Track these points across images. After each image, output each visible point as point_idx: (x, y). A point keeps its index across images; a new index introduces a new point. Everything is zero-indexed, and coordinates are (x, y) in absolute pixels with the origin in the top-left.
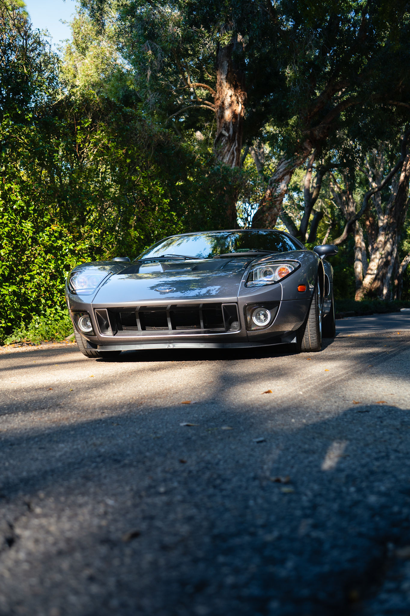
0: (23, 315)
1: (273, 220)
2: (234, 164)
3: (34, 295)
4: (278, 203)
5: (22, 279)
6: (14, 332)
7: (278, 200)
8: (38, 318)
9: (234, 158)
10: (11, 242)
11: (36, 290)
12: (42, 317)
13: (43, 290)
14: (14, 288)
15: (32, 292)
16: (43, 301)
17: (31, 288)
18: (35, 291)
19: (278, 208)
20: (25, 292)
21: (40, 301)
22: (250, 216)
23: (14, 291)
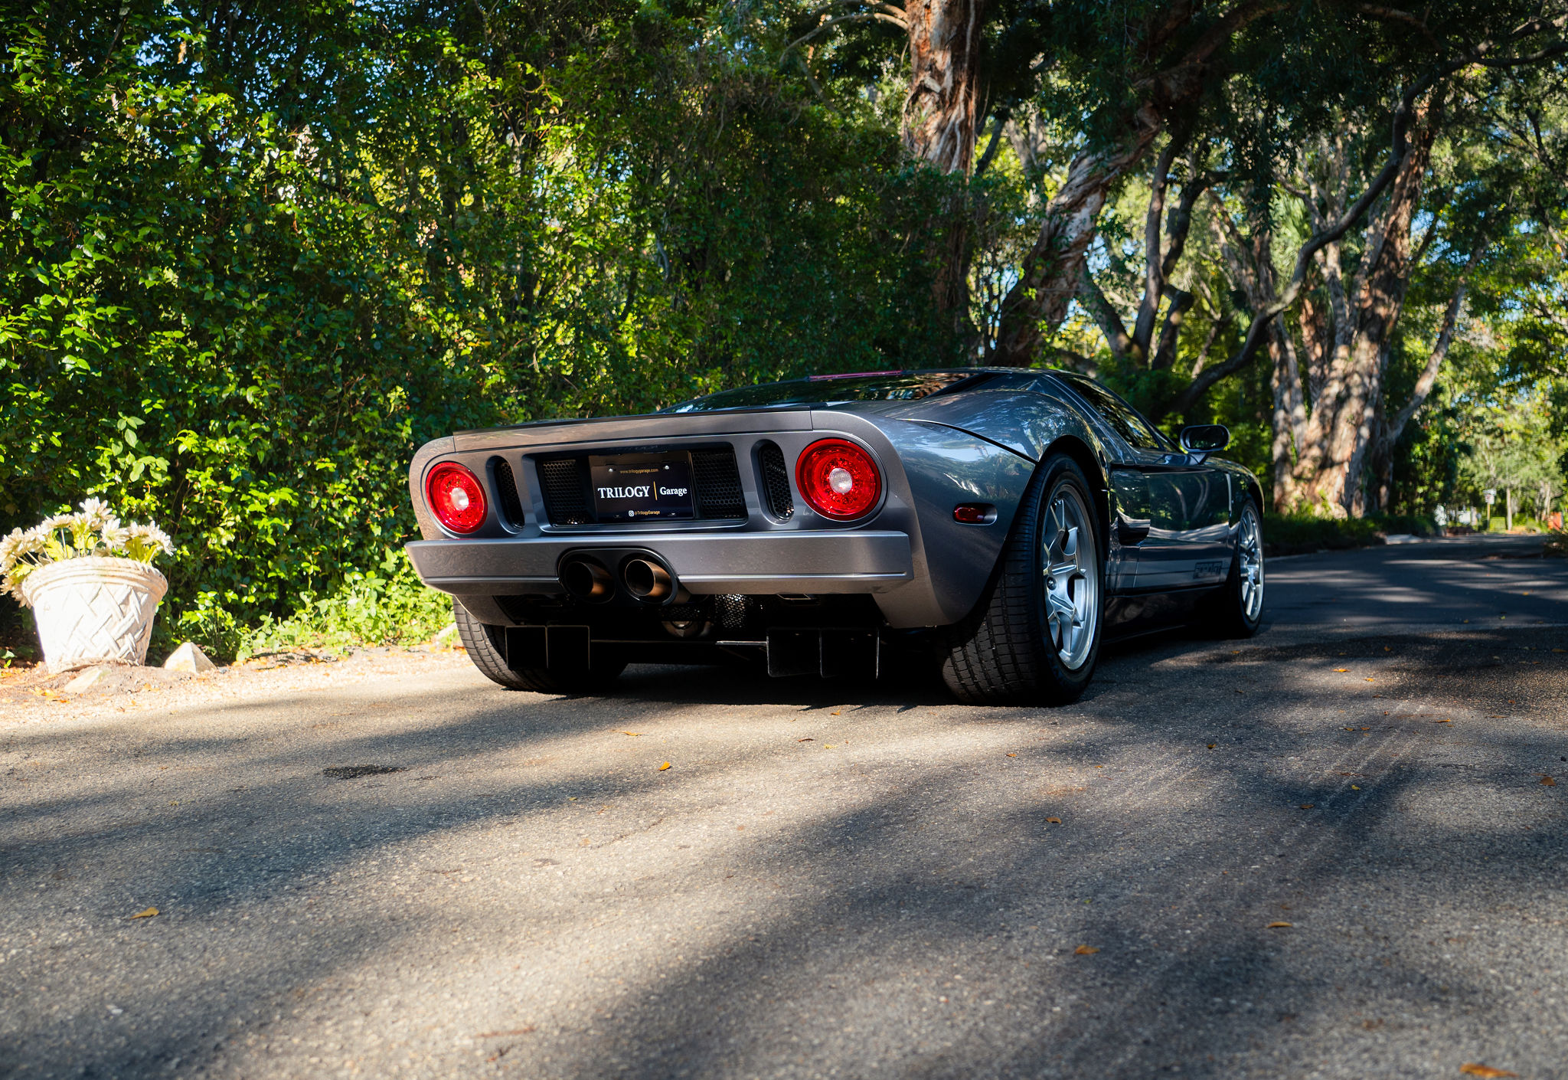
0: (311, 571)
1: (1056, 310)
2: (955, 164)
3: (349, 514)
4: (1069, 264)
5: (311, 471)
6: (262, 623)
7: (1069, 259)
8: (358, 576)
9: (955, 147)
10: (277, 366)
11: (354, 500)
12: (371, 574)
13: (377, 499)
14: (285, 494)
15: (345, 505)
16: (377, 531)
17: (339, 496)
18: (350, 502)
19: (1071, 278)
20: (319, 505)
21: (366, 530)
22: (998, 297)
23: (284, 504)
